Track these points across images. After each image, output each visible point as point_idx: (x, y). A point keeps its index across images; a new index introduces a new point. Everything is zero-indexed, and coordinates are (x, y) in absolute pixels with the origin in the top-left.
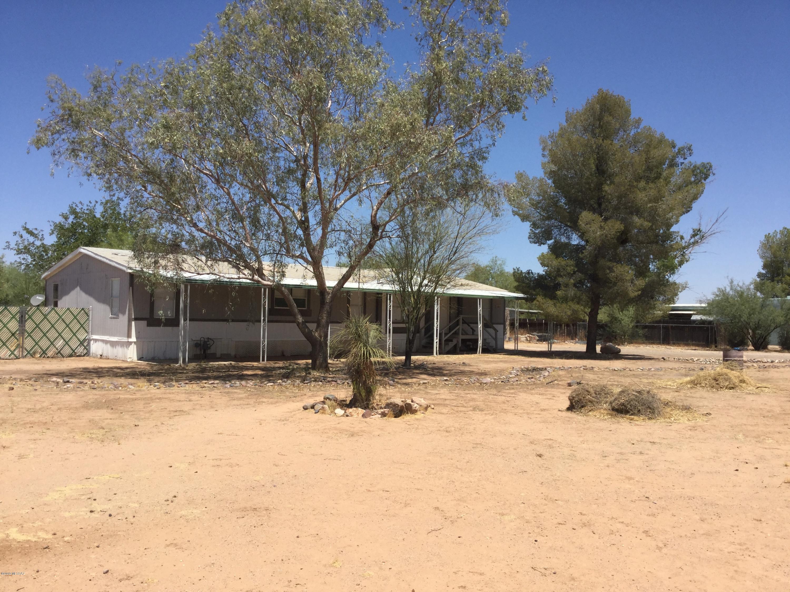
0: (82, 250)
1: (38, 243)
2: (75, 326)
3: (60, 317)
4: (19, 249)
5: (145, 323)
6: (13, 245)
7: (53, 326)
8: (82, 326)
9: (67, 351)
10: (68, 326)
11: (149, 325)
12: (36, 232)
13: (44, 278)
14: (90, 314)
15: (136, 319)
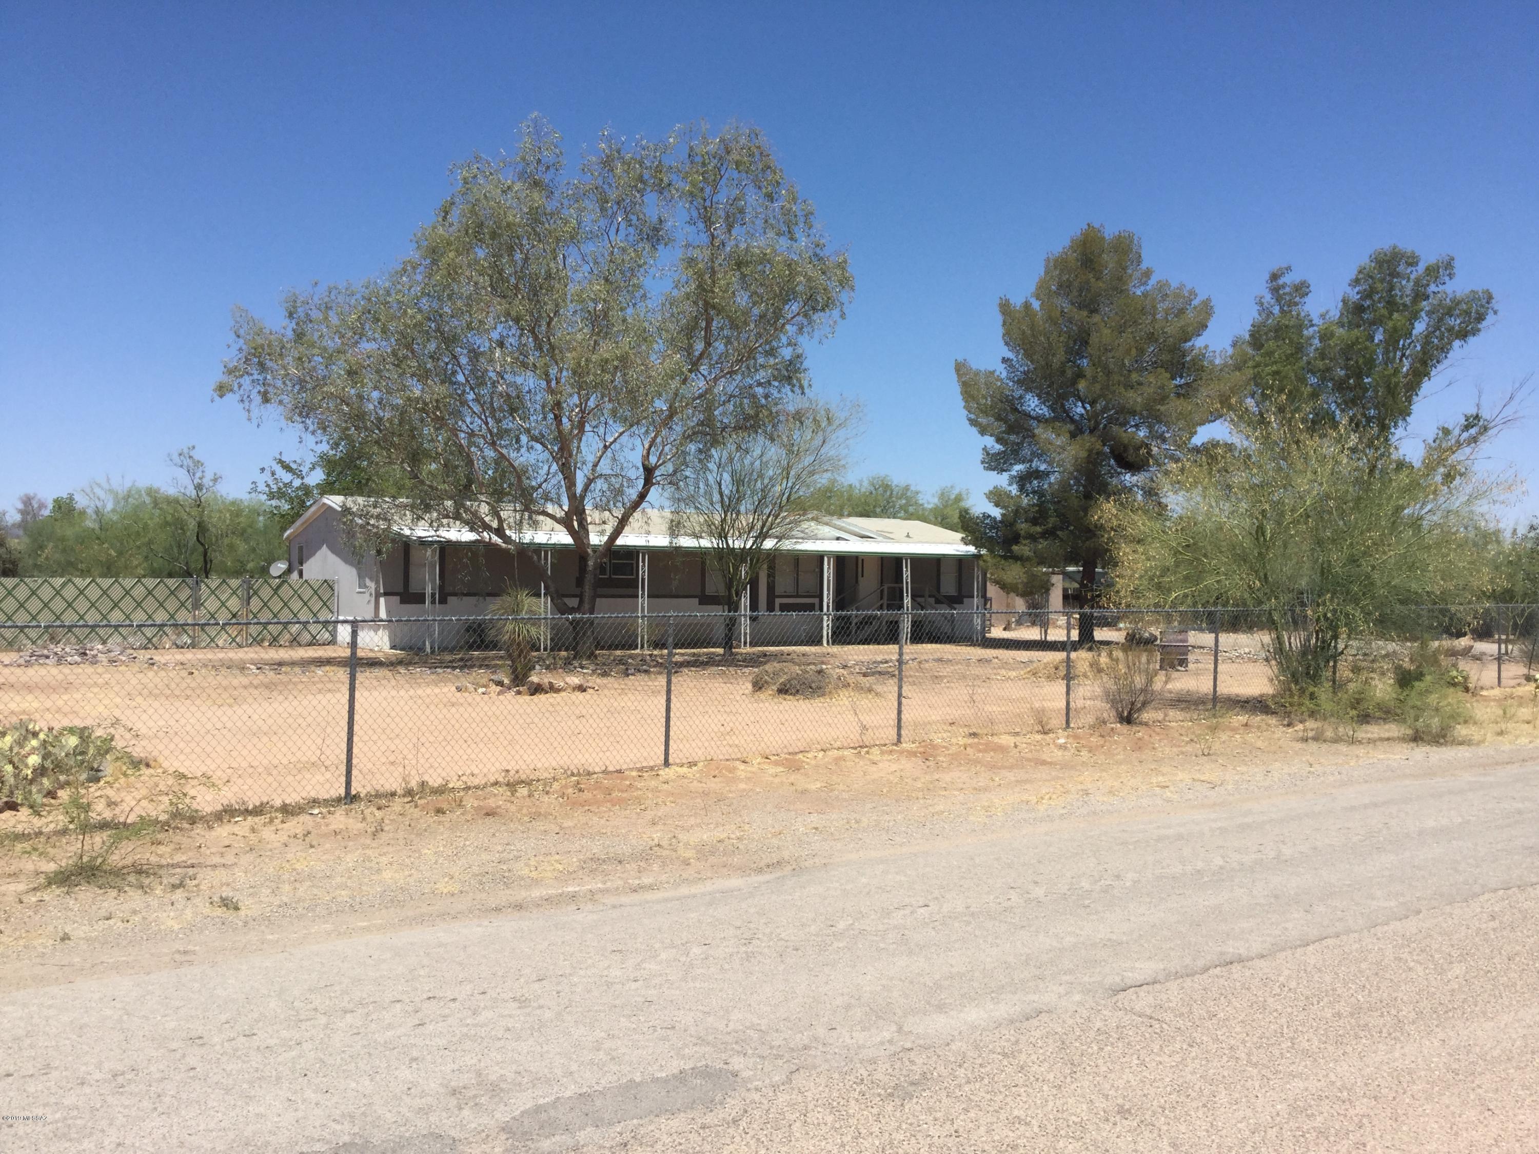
0: (325, 501)
1: (297, 483)
2: (316, 605)
3: (296, 592)
4: (271, 493)
5: (398, 598)
6: (262, 487)
7: (286, 604)
8: (325, 604)
9: (306, 637)
10: (305, 604)
11: (403, 602)
12: (294, 466)
13: (287, 538)
14: (336, 588)
15: (386, 594)
